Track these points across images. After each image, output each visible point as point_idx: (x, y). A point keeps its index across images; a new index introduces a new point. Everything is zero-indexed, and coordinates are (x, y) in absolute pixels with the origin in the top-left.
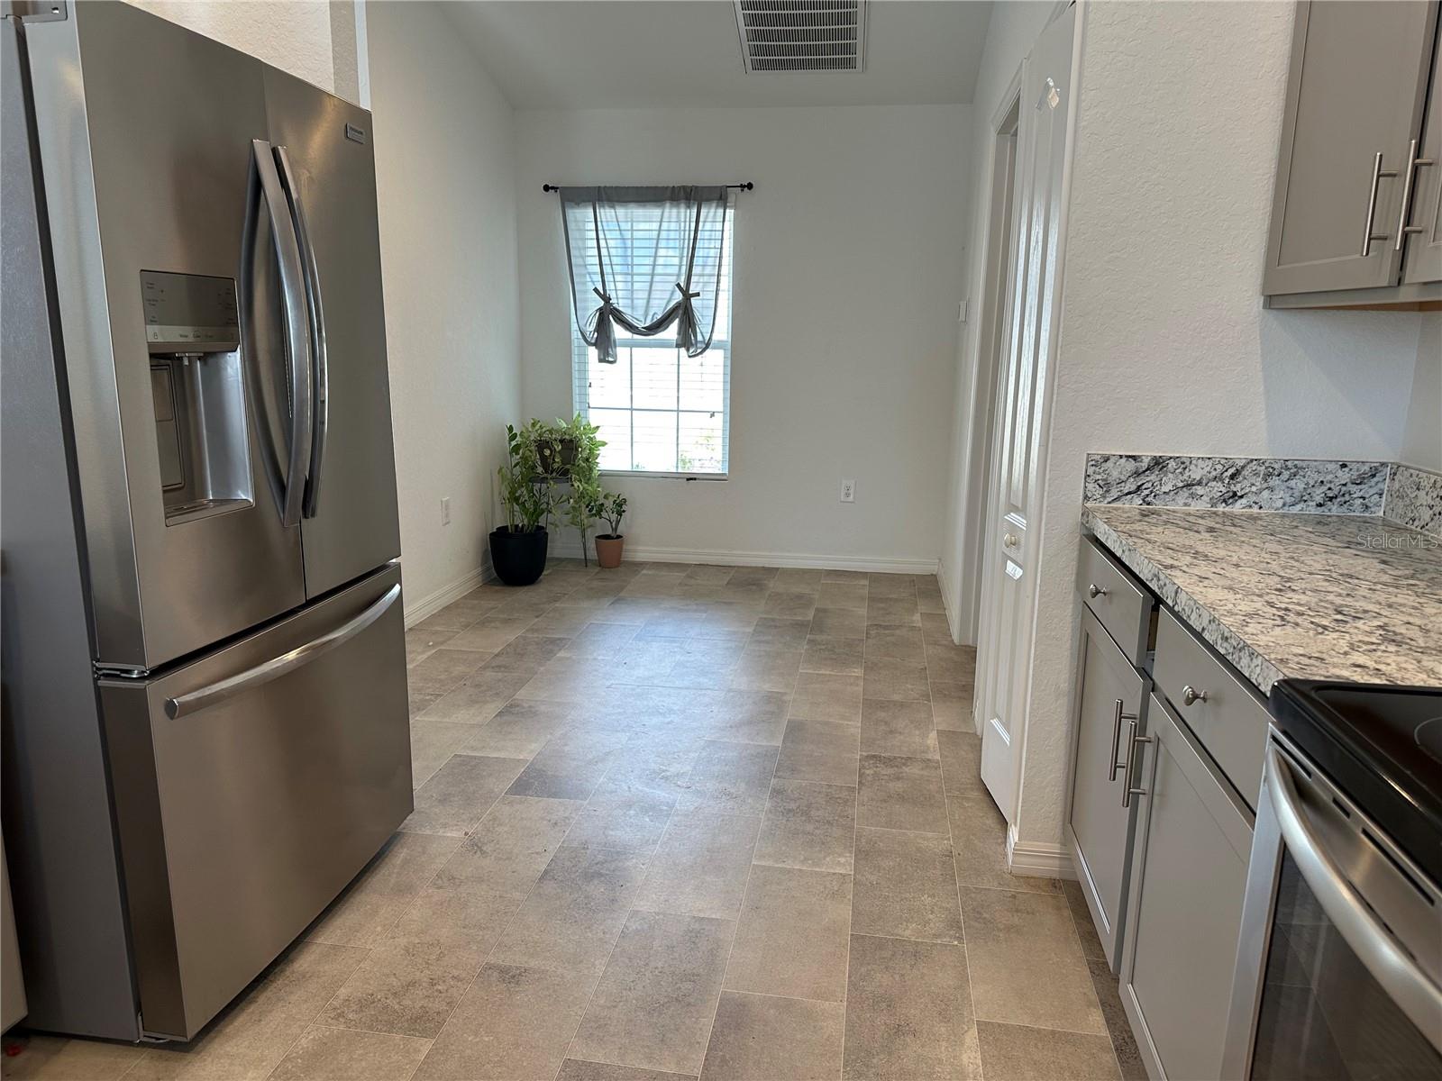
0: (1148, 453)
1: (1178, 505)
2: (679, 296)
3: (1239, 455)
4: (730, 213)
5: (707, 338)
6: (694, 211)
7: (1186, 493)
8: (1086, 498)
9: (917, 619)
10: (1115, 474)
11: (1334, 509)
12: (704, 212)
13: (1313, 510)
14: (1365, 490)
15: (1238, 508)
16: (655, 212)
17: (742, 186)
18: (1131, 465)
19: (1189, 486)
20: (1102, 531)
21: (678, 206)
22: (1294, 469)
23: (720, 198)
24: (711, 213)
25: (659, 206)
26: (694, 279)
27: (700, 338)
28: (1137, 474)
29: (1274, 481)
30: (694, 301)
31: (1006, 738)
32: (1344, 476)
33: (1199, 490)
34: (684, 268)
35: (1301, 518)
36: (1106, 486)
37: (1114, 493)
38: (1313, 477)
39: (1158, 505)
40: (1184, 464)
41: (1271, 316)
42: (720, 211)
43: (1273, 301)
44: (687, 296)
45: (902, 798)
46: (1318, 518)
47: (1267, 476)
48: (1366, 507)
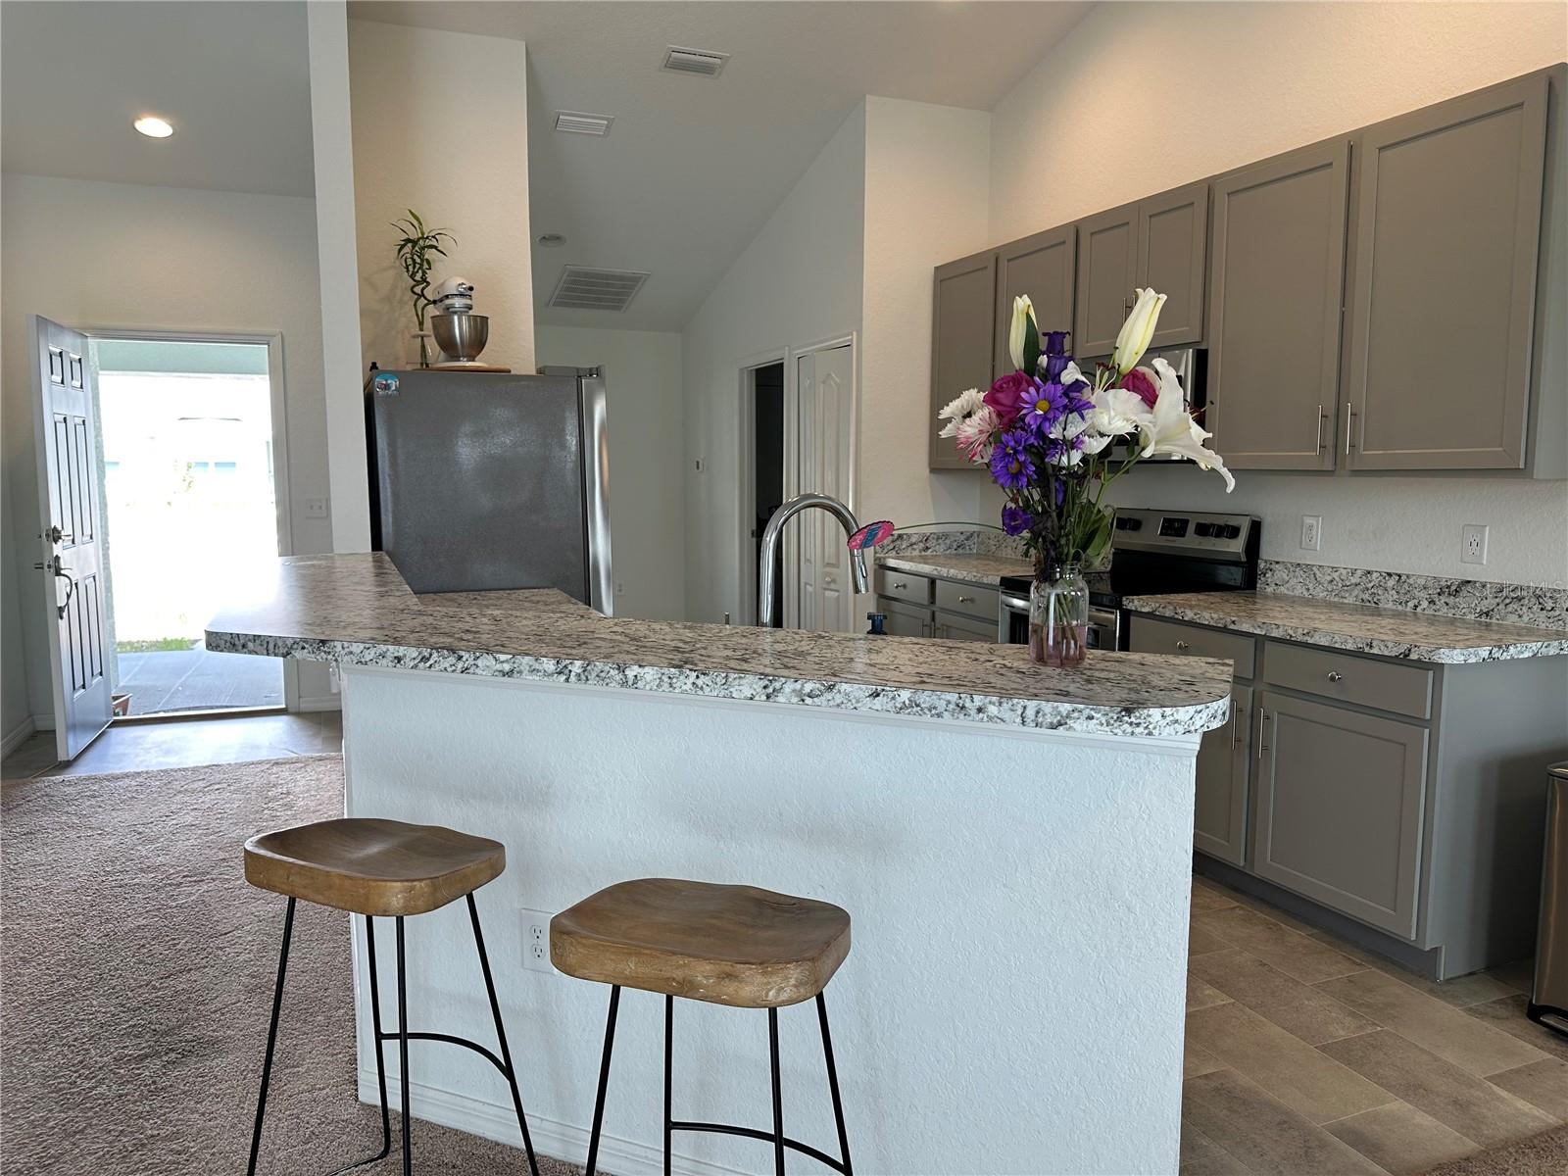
0: (895, 532)
1: (909, 553)
3: (927, 531)
7: (910, 548)
8: (876, 553)
11: (960, 551)
14: (970, 542)
15: (929, 552)
19: (911, 545)
20: (892, 563)
22: (946, 536)
28: (893, 541)
29: (940, 541)
32: (962, 537)
33: (915, 547)
35: (951, 555)
37: (886, 550)
38: (953, 539)
39: (901, 554)
40: (909, 536)
41: (932, 475)
43: (933, 470)
46: (956, 555)
47: (937, 539)
48: (970, 549)
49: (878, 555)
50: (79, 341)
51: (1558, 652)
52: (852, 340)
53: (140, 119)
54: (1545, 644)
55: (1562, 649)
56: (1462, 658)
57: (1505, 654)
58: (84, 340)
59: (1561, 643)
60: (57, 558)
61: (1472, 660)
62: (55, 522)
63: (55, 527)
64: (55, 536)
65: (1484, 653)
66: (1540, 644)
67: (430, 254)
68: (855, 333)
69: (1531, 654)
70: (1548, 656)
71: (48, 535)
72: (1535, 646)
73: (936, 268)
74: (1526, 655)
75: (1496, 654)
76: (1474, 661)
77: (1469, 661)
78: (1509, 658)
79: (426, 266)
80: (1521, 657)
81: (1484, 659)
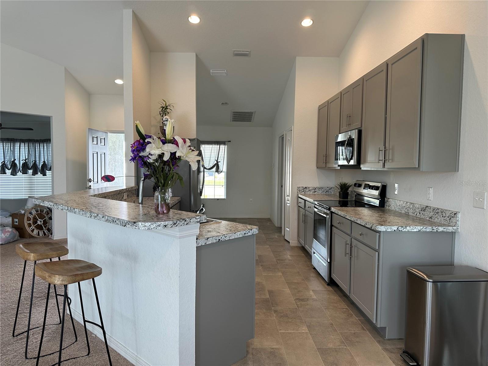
0: (304, 186)
1: (309, 193)
2: (216, 162)
3: (315, 187)
4: (226, 146)
5: (222, 170)
6: (219, 146)
7: (309, 191)
8: (297, 192)
9: (268, 224)
10: (301, 189)
11: (327, 193)
12: (221, 146)
13: (325, 193)
14: (331, 190)
15: (316, 193)
16: (211, 146)
17: (228, 141)
18: (302, 188)
20: (300, 196)
21: (216, 145)
22: (322, 188)
23: (224, 143)
24: (222, 147)
25: (211, 145)
26: (219, 159)
27: (220, 170)
28: (303, 189)
29: (320, 190)
30: (219, 163)
31: (288, 230)
32: (328, 189)
33: (311, 191)
34: (217, 157)
35: (324, 194)
36: (300, 191)
38: (324, 189)
39: (306, 193)
40: (309, 188)
41: (318, 169)
42: (224, 146)
43: (317, 168)
44: (217, 162)
45: (274, 241)
46: (325, 194)
47: (319, 189)
48: (331, 193)
49: (298, 193)
50: (104, 134)
51: (431, 230)
52: (292, 129)
53: (116, 80)
54: (425, 227)
55: (433, 230)
56: (385, 229)
57: (405, 229)
58: (107, 134)
59: (433, 228)
60: (90, 186)
61: (389, 230)
62: (91, 177)
63: (90, 179)
64: (90, 181)
65: (395, 228)
66: (422, 227)
67: (168, 110)
68: (293, 127)
69: (417, 231)
70: (426, 232)
71: (88, 180)
72: (419, 228)
73: (319, 106)
74: (415, 230)
75: (400, 229)
76: (390, 231)
77: (388, 231)
78: (407, 231)
79: (167, 113)
80: (413, 231)
81: (395, 230)
